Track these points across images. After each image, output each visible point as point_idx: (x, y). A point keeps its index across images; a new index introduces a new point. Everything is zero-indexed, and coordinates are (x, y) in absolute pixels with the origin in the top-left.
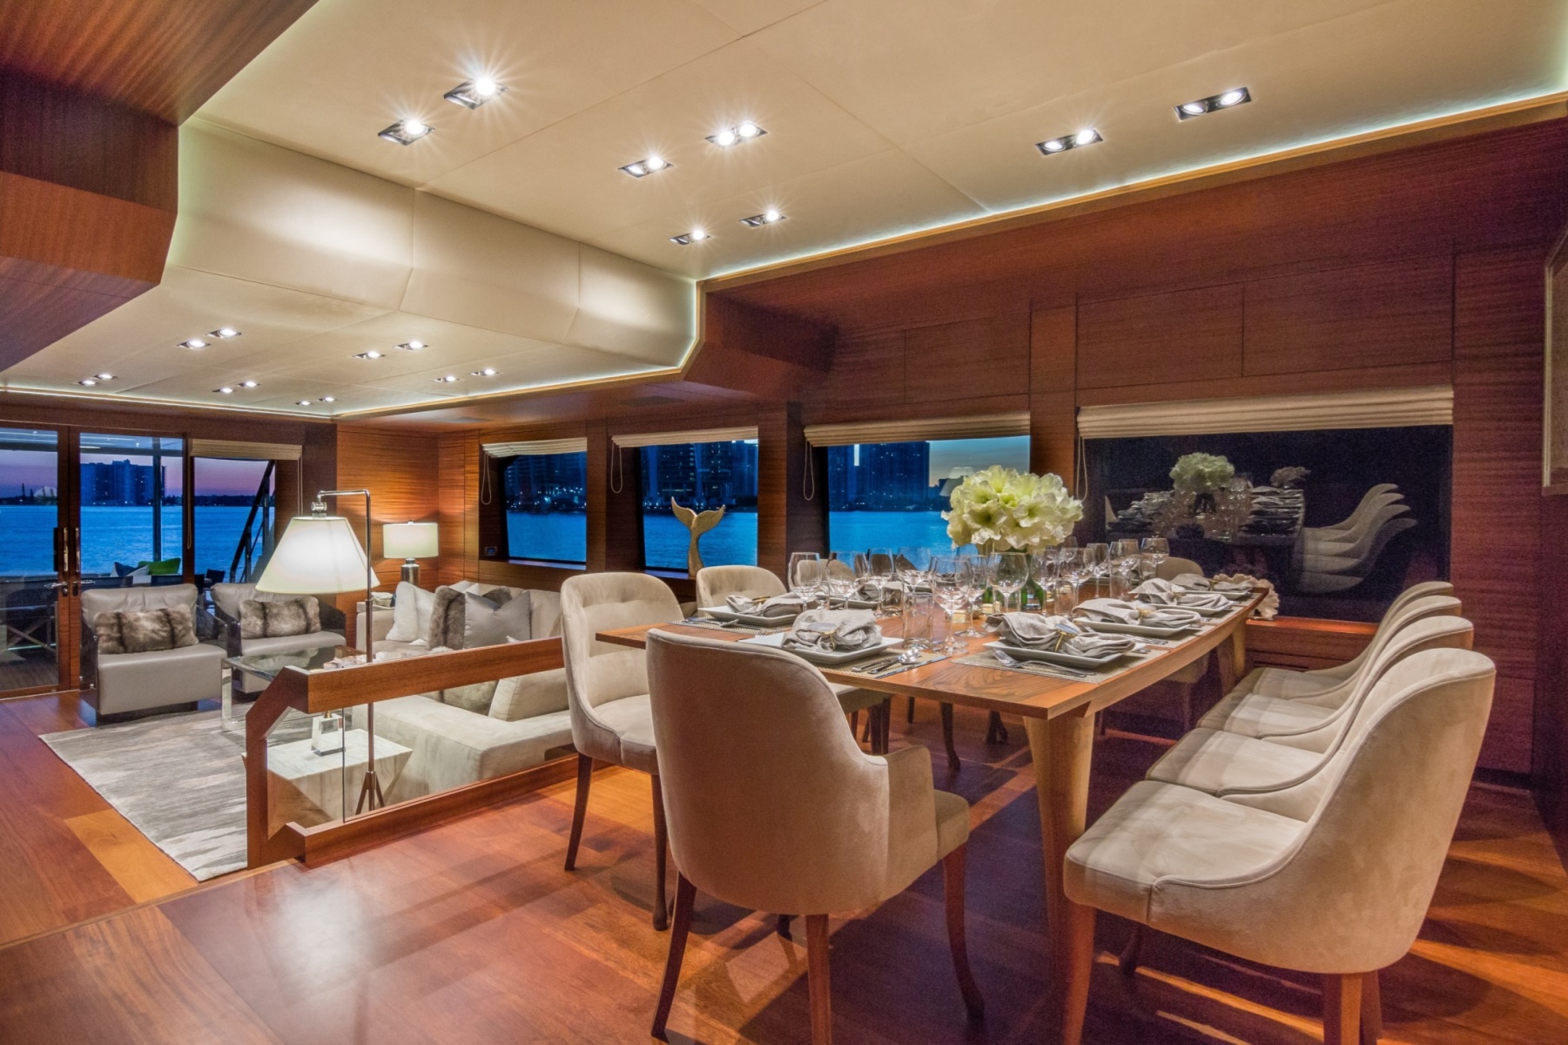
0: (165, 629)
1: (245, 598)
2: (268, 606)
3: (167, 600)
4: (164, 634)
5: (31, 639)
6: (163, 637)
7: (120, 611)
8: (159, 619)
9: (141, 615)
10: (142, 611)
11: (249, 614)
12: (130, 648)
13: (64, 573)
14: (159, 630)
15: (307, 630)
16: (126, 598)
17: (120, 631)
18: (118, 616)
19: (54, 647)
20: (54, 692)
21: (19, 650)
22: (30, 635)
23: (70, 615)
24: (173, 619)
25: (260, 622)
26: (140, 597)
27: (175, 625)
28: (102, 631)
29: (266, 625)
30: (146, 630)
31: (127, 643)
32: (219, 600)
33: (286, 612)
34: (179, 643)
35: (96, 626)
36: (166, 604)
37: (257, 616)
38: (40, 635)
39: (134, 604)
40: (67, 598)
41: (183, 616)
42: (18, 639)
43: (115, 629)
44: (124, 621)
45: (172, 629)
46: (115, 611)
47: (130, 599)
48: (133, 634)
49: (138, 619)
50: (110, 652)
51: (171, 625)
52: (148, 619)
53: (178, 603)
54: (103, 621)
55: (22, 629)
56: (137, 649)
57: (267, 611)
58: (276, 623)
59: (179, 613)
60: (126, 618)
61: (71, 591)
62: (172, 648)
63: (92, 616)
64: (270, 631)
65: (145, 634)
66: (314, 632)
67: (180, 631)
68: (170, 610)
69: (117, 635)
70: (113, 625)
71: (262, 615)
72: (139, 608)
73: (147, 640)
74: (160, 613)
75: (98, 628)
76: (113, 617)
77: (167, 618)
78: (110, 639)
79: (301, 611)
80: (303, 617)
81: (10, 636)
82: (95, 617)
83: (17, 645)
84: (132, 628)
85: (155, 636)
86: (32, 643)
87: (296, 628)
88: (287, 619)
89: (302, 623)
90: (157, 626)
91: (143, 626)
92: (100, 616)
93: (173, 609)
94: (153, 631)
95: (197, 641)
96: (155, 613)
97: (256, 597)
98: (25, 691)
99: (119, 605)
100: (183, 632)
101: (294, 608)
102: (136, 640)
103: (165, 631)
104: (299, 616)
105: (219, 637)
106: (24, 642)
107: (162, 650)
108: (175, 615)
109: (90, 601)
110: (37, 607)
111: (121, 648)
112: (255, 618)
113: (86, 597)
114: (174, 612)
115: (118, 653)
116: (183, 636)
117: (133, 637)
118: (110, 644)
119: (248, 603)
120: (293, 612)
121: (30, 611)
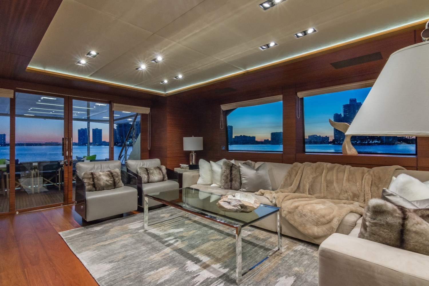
0: (111, 180)
1: (138, 167)
2: (148, 169)
3: (110, 166)
4: (111, 182)
5: (50, 182)
6: (111, 183)
7: (92, 171)
8: (108, 175)
9: (101, 173)
10: (101, 172)
11: (142, 173)
12: (98, 189)
13: (66, 156)
14: (109, 180)
15: (163, 180)
16: (94, 166)
17: (93, 181)
18: (92, 174)
19: (58, 185)
20: (62, 206)
21: (46, 186)
22: (50, 181)
23: (68, 173)
24: (114, 175)
25: (146, 177)
26: (99, 165)
27: (115, 178)
28: (85, 181)
29: (149, 177)
30: (104, 180)
31: (96, 186)
32: (129, 167)
33: (155, 172)
34: (117, 186)
35: (83, 179)
36: (110, 169)
37: (145, 174)
38: (53, 181)
39: (97, 168)
40: (67, 166)
41: (117, 173)
42: (47, 182)
43: (91, 180)
44: (95, 176)
45: (114, 180)
46: (90, 172)
47: (96, 167)
48: (99, 182)
49: (100, 175)
50: (90, 191)
51: (113, 178)
52: (104, 175)
53: (115, 168)
54: (86, 176)
55: (48, 179)
56: (100, 189)
57: (149, 171)
58: (152, 176)
59: (116, 172)
60: (95, 175)
61: (69, 164)
62: (114, 188)
63: (81, 174)
64: (150, 180)
65: (103, 182)
66: (165, 180)
67: (117, 181)
68: (112, 171)
69: (92, 183)
70: (90, 178)
71: (147, 173)
72: (99, 170)
73: (105, 185)
74: (108, 173)
75: (84, 180)
76: (90, 174)
77: (111, 175)
78: (89, 184)
79: (160, 171)
80: (162, 174)
81: (44, 181)
82: (83, 174)
83: (46, 184)
84: (99, 180)
85: (108, 183)
86: (51, 183)
87: (160, 179)
88: (156, 175)
89: (161, 176)
90: (108, 179)
91: (102, 178)
92: (85, 174)
93: (114, 171)
94: (107, 181)
95: (123, 185)
96: (107, 173)
97: (142, 166)
98: (51, 205)
99: (92, 169)
100: (118, 181)
101: (158, 170)
102: (100, 184)
103: (112, 181)
104: (160, 174)
105: (131, 183)
106: (48, 183)
107: (110, 189)
108: (115, 173)
109: (80, 167)
110: (52, 171)
111: (94, 189)
112: (144, 175)
113: (78, 165)
114: (114, 172)
115: (93, 191)
116: (119, 182)
117: (99, 184)
118: (89, 187)
119: (141, 168)
120: (158, 172)
121: (50, 172)
